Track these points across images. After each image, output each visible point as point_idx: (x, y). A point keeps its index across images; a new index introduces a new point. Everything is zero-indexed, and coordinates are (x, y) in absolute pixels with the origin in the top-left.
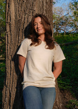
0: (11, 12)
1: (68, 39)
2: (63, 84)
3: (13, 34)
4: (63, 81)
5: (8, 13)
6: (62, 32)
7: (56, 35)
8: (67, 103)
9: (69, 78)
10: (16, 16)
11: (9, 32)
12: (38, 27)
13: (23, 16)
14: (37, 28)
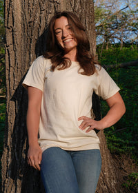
0: (15, 7)
1: (128, 56)
2: (119, 142)
3: (18, 49)
4: (118, 137)
5: (8, 10)
6: (116, 41)
7: (105, 48)
8: (125, 178)
9: (130, 130)
10: (23, 15)
11: (12, 46)
12: (65, 35)
13: (38, 15)
14: (63, 38)
